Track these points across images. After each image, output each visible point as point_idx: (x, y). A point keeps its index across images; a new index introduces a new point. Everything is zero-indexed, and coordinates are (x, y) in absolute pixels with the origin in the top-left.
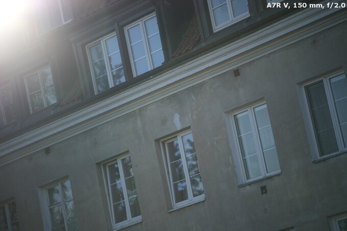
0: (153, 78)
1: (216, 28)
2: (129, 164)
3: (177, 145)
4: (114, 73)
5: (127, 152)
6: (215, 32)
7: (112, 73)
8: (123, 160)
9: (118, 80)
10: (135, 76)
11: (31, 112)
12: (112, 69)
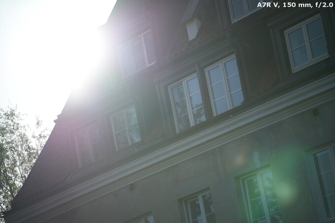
0: (233, 116)
1: (295, 69)
2: (210, 201)
3: (257, 182)
4: (195, 113)
5: (208, 189)
6: (293, 72)
7: (193, 112)
8: (204, 197)
9: (198, 119)
10: (215, 115)
11: (117, 150)
12: (193, 109)
